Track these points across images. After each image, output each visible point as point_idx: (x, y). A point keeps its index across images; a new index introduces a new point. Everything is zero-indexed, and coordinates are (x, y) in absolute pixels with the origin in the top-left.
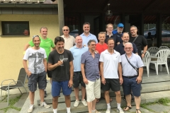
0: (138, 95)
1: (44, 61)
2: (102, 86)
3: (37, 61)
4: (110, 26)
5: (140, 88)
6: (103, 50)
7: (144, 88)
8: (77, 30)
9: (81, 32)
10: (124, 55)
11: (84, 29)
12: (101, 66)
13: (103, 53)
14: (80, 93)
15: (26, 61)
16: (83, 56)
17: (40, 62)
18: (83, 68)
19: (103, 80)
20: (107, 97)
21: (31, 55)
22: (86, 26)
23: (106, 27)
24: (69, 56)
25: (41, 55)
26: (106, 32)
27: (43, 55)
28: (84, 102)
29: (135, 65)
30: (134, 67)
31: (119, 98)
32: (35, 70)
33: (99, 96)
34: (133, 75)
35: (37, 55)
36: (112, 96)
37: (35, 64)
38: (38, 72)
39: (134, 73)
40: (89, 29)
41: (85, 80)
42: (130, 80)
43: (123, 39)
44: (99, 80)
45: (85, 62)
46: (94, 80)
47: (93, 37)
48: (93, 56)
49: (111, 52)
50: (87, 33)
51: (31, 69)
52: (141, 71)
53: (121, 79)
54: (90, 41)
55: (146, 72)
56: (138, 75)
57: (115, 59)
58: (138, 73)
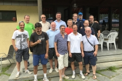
0: (94, 65)
1: (27, 40)
3: (22, 40)
4: (75, 15)
5: (96, 60)
7: (99, 59)
8: (52, 18)
9: (54, 19)
10: (85, 36)
14: (54, 63)
15: (14, 40)
16: (56, 37)
17: (24, 41)
19: (70, 54)
20: (73, 66)
22: (58, 15)
23: (72, 16)
24: (46, 36)
25: (25, 36)
28: (56, 69)
29: (92, 43)
31: (81, 67)
32: (21, 46)
33: (67, 65)
35: (22, 36)
36: (77, 65)
37: (21, 42)
38: (23, 48)
40: (60, 17)
41: (57, 54)
43: (85, 25)
45: (57, 41)
46: (64, 54)
47: (63, 23)
48: (63, 37)
49: (75, 33)
50: (59, 20)
52: (97, 47)
53: (83, 53)
54: (61, 26)
55: (101, 48)
56: (95, 51)
57: (79, 39)
58: (95, 49)
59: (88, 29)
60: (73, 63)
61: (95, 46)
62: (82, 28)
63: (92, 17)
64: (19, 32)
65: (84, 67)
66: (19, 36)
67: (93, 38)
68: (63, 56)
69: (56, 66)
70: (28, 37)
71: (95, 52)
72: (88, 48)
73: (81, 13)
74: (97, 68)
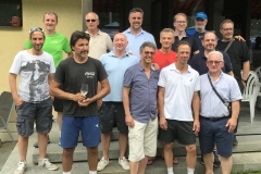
1: (50, 78)
2: (161, 133)
3: (36, 78)
4: (181, 18)
6: (167, 64)
7: (242, 142)
8: (116, 24)
10: (205, 76)
11: (131, 21)
12: (160, 94)
13: (165, 70)
15: (14, 75)
16: (128, 73)
17: (41, 80)
18: (126, 95)
19: (163, 122)
20: (168, 156)
21: (25, 64)
22: (136, 16)
25: (44, 67)
26: (174, 28)
27: (49, 66)
28: (123, 162)
29: (225, 96)
30: (223, 101)
32: (32, 94)
33: (153, 152)
34: (220, 115)
35: (37, 67)
36: (179, 155)
37: (33, 84)
38: (37, 98)
39: (223, 111)
40: (141, 21)
41: (129, 118)
42: (213, 124)
44: (155, 123)
45: (131, 84)
46: (146, 121)
48: (148, 74)
50: (136, 30)
51: (23, 92)
52: (236, 109)
55: (249, 113)
56: (230, 116)
58: (231, 113)
59: (216, 56)
60: (169, 146)
61: (230, 104)
62: (197, 52)
63: (229, 25)
64: (28, 56)
65: (201, 160)
66: (29, 67)
67: (227, 82)
68: (143, 125)
69: (123, 153)
70: (53, 70)
71: (232, 122)
72: (213, 108)
73: (201, 15)
74: (234, 166)
